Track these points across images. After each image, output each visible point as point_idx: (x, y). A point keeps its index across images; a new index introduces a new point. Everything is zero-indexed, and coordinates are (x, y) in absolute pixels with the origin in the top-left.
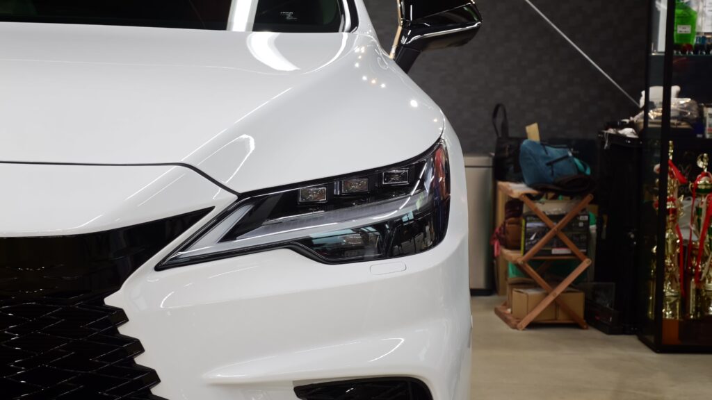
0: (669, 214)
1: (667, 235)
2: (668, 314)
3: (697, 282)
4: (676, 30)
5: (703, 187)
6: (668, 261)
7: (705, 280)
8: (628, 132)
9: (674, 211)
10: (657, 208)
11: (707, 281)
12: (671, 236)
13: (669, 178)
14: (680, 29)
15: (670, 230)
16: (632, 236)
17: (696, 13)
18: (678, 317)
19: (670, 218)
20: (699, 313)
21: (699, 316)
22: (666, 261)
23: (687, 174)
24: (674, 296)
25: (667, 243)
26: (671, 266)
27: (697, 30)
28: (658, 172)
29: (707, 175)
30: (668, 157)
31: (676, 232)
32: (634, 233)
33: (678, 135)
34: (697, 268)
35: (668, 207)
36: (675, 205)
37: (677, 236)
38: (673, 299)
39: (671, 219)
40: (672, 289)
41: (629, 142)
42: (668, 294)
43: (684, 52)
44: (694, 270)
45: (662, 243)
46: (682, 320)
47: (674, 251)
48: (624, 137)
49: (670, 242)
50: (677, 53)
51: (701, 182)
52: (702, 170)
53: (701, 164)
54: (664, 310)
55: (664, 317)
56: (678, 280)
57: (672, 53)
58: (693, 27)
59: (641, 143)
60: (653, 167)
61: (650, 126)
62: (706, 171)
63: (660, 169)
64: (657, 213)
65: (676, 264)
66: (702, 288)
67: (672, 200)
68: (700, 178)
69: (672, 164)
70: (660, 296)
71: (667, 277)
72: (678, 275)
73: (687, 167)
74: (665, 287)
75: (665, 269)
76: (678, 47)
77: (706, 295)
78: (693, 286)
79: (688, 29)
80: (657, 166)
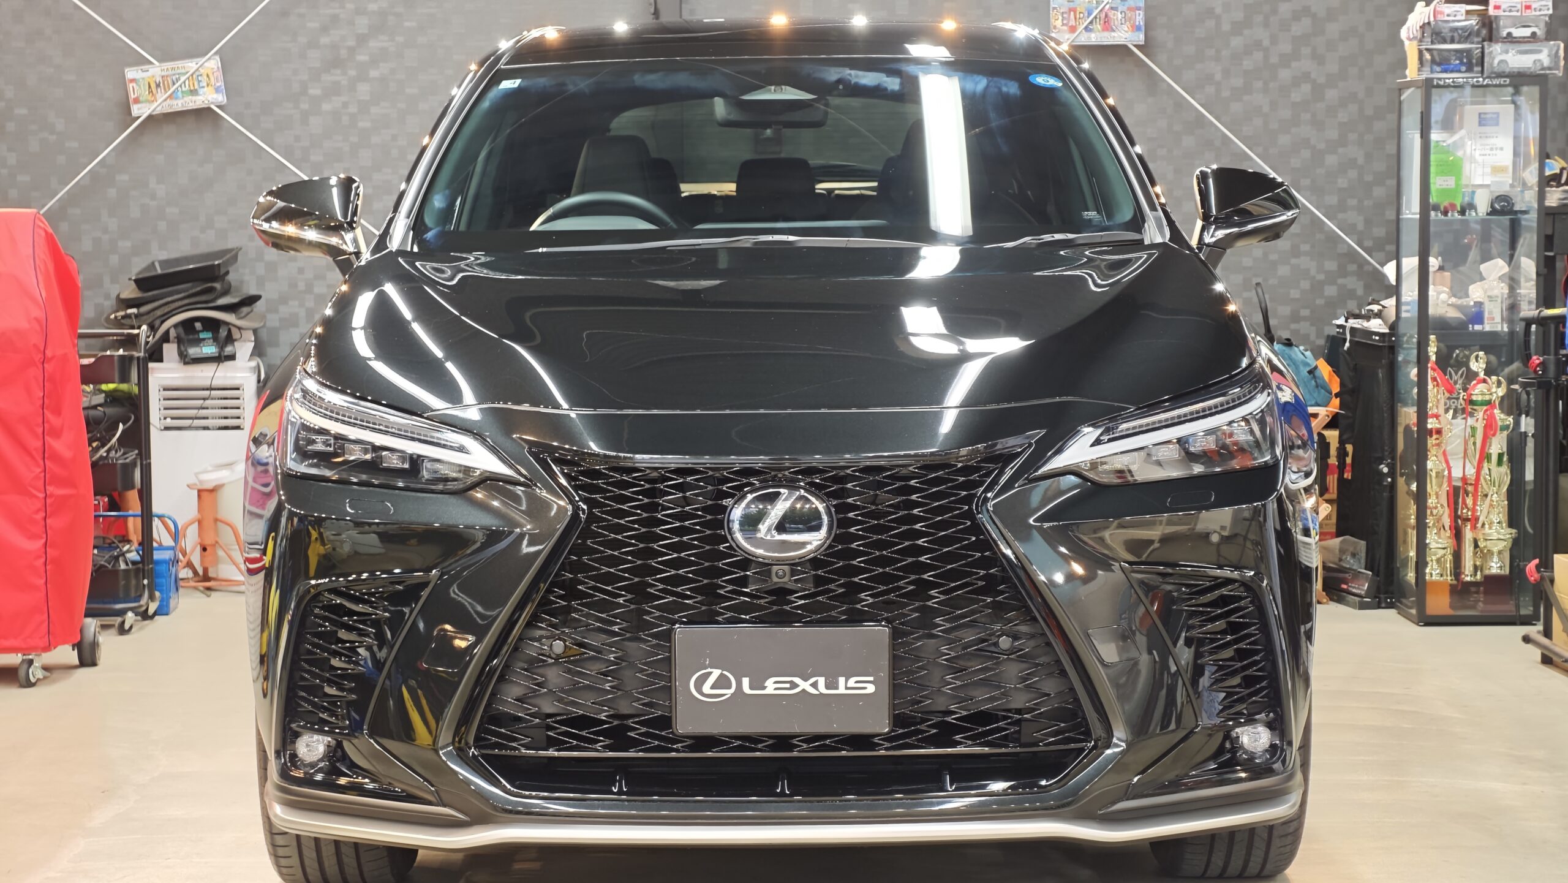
0: (1431, 436)
1: (1430, 465)
2: (1433, 572)
3: (1474, 527)
4: (1435, 183)
5: (1480, 398)
6: (1431, 501)
7: (1483, 525)
8: (1376, 325)
9: (1439, 432)
10: (1416, 429)
11: (1487, 526)
12: (1435, 464)
13: (1430, 386)
14: (1437, 183)
15: (1434, 458)
16: (1386, 470)
17: (1462, 159)
18: (1449, 578)
19: (1431, 441)
20: (1479, 573)
21: (1479, 577)
22: (1430, 501)
23: (1460, 382)
24: (1444, 548)
25: (1431, 476)
26: (1436, 508)
27: (1464, 182)
28: (1416, 379)
29: (1484, 381)
30: (1428, 359)
31: (1443, 461)
32: (1387, 466)
33: (1444, 327)
34: (1474, 510)
35: (1429, 426)
36: (1440, 423)
37: (1445, 466)
38: (1441, 552)
39: (1434, 442)
40: (1439, 537)
41: (1377, 338)
42: (1433, 545)
43: (1445, 213)
44: (1470, 513)
45: (1421, 476)
46: (1455, 582)
47: (1440, 486)
48: (1369, 333)
49: (1434, 474)
50: (1437, 215)
51: (1476, 391)
52: (1476, 374)
53: (1474, 366)
54: (1427, 571)
55: (1427, 578)
56: (1447, 528)
57: (1428, 216)
58: (1458, 179)
59: (1393, 339)
60: (1409, 373)
61: (1404, 315)
62: (1482, 375)
63: (1419, 375)
64: (1416, 435)
65: (1446, 505)
66: (1480, 537)
67: (1437, 416)
68: (1475, 385)
69: (1436, 367)
70: (1422, 547)
71: (1431, 525)
72: (1447, 521)
73: (1460, 372)
74: (1428, 536)
75: (1429, 512)
76: (1436, 208)
77: (1485, 547)
78: (1468, 534)
79: (1450, 182)
80: (1415, 371)
